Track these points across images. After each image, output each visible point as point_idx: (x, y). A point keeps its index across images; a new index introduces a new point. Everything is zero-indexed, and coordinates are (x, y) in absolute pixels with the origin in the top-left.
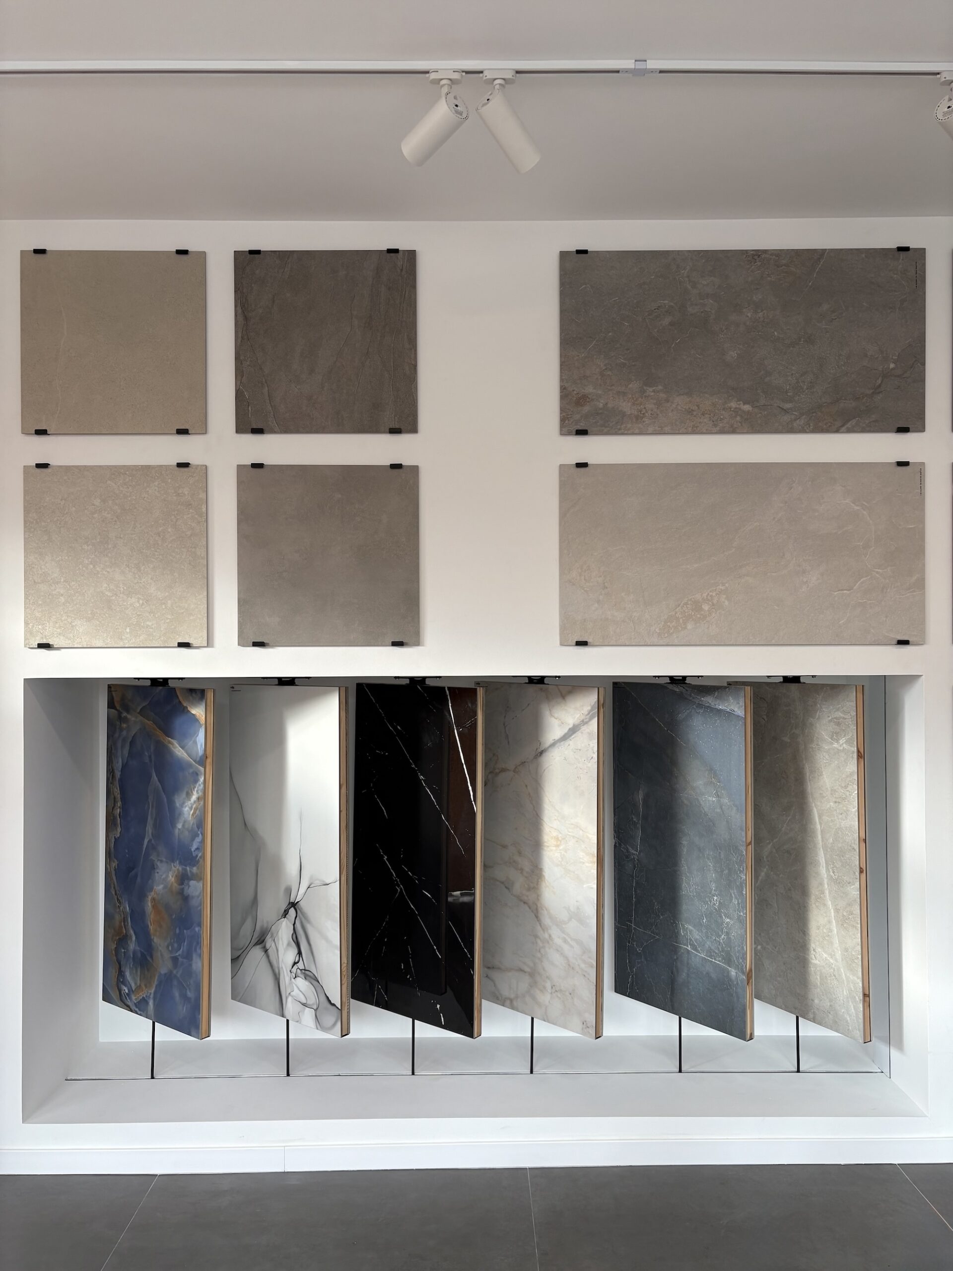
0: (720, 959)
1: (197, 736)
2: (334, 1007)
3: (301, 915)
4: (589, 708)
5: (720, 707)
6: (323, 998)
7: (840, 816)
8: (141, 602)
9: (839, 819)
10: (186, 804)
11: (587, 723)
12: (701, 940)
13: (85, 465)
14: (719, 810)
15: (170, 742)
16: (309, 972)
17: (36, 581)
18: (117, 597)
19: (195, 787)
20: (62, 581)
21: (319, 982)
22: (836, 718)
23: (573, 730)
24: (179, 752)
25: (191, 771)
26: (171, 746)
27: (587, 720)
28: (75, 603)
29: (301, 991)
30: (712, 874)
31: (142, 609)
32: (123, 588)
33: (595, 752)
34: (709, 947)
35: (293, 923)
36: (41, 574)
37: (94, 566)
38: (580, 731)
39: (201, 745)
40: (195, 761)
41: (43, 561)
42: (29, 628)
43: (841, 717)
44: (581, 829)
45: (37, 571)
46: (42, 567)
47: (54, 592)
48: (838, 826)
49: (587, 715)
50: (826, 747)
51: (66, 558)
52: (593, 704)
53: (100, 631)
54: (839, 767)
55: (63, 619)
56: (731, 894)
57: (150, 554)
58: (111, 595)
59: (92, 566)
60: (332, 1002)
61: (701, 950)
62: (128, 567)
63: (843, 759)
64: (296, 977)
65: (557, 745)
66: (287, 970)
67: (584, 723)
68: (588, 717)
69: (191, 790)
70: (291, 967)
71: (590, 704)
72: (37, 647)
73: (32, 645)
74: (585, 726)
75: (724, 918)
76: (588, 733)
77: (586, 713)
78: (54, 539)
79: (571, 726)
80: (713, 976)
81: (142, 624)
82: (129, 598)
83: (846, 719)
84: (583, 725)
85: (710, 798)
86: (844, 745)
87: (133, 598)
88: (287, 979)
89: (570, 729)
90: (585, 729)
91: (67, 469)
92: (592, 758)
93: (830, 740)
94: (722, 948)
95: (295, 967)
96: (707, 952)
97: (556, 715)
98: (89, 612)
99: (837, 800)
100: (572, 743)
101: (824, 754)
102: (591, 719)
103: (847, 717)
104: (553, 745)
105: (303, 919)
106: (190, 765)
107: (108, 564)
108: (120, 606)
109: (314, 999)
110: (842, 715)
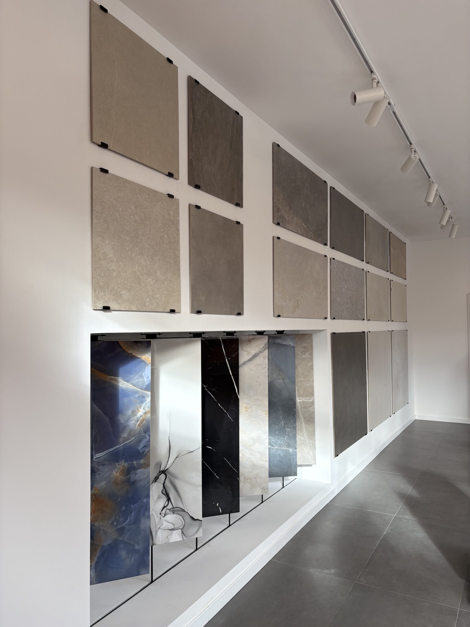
0: (285, 446)
1: (144, 371)
2: (198, 521)
3: (170, 476)
4: (264, 345)
5: (284, 343)
6: (188, 519)
7: (306, 382)
8: (154, 281)
9: (305, 383)
10: (132, 419)
11: (262, 352)
12: (275, 441)
13: (127, 179)
14: (283, 385)
15: (112, 379)
16: (176, 508)
17: (100, 258)
18: (143, 276)
19: (142, 406)
20: (115, 260)
21: (185, 511)
22: (304, 346)
23: (255, 356)
24: (123, 385)
25: (137, 395)
26: (114, 382)
27: (263, 351)
28: (122, 277)
29: (169, 522)
30: (281, 412)
31: (154, 286)
32: (146, 271)
33: (267, 364)
34: (280, 443)
35: (163, 482)
36: (103, 253)
37: (131, 253)
38: (259, 356)
39: (148, 378)
40: (141, 389)
41: (104, 243)
42: (96, 294)
43: (306, 346)
44: (260, 400)
45: (100, 250)
46: (104, 248)
47: (110, 268)
48: (305, 386)
49: (262, 349)
50: (299, 357)
51: (117, 244)
52: (265, 343)
53: (135, 299)
54: (305, 364)
55: (116, 288)
56: (290, 418)
57: (157, 250)
58: (140, 274)
59: (130, 253)
60: (196, 519)
61: (275, 445)
62: (148, 257)
63: (307, 361)
64: (165, 515)
65: (246, 364)
66: (157, 514)
67: (261, 352)
68: (263, 349)
69: (137, 408)
70: (161, 511)
71: (264, 344)
72: (102, 309)
73: (98, 307)
74: (261, 353)
75: (286, 429)
76: (263, 356)
77: (262, 348)
78: (110, 228)
79: (254, 354)
80: (282, 455)
81: (154, 296)
82: (148, 278)
83: (308, 346)
84: (260, 353)
85: (280, 381)
86: (308, 356)
87: (150, 279)
88: (157, 520)
89: (253, 356)
90: (262, 355)
91: (118, 178)
92: (265, 367)
93: (301, 354)
94: (286, 441)
95: (165, 509)
96: (279, 446)
97: (245, 350)
98: (129, 285)
99: (305, 377)
100: (255, 362)
101: (299, 360)
102: (265, 350)
103: (309, 345)
104: (244, 363)
105: (172, 478)
106: (137, 392)
107: (138, 252)
108: (144, 283)
109: (181, 522)
110: (307, 345)
